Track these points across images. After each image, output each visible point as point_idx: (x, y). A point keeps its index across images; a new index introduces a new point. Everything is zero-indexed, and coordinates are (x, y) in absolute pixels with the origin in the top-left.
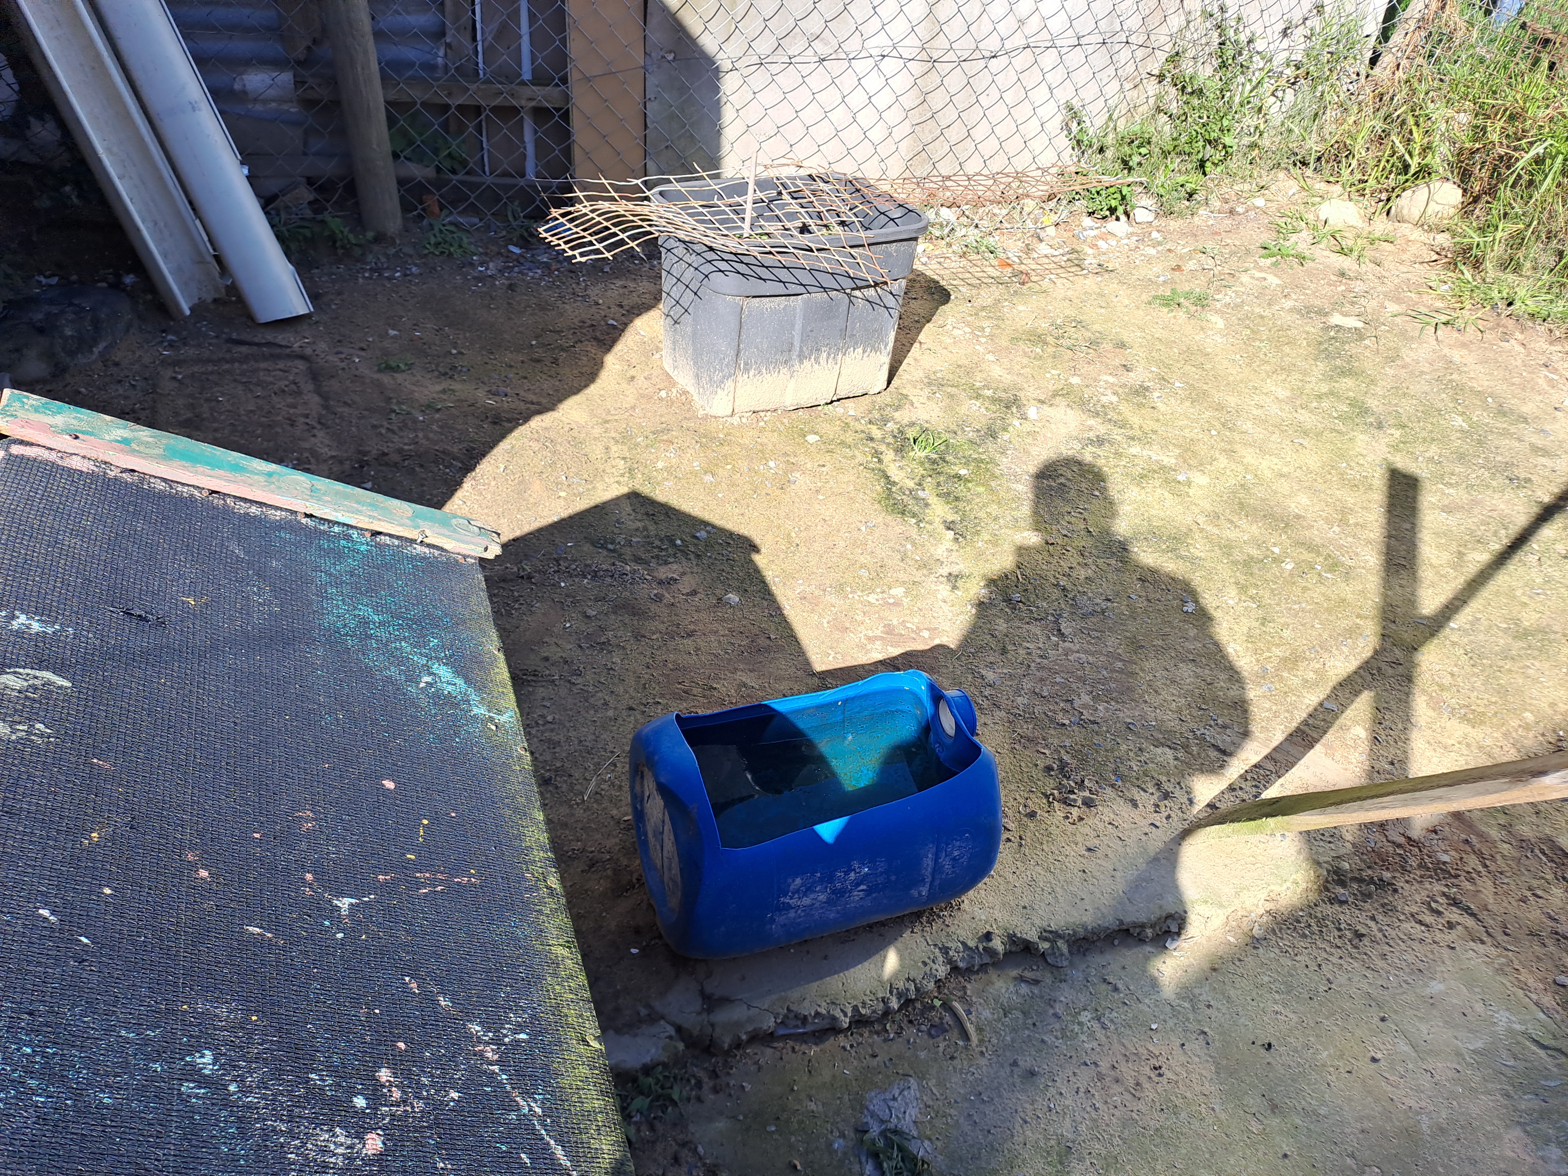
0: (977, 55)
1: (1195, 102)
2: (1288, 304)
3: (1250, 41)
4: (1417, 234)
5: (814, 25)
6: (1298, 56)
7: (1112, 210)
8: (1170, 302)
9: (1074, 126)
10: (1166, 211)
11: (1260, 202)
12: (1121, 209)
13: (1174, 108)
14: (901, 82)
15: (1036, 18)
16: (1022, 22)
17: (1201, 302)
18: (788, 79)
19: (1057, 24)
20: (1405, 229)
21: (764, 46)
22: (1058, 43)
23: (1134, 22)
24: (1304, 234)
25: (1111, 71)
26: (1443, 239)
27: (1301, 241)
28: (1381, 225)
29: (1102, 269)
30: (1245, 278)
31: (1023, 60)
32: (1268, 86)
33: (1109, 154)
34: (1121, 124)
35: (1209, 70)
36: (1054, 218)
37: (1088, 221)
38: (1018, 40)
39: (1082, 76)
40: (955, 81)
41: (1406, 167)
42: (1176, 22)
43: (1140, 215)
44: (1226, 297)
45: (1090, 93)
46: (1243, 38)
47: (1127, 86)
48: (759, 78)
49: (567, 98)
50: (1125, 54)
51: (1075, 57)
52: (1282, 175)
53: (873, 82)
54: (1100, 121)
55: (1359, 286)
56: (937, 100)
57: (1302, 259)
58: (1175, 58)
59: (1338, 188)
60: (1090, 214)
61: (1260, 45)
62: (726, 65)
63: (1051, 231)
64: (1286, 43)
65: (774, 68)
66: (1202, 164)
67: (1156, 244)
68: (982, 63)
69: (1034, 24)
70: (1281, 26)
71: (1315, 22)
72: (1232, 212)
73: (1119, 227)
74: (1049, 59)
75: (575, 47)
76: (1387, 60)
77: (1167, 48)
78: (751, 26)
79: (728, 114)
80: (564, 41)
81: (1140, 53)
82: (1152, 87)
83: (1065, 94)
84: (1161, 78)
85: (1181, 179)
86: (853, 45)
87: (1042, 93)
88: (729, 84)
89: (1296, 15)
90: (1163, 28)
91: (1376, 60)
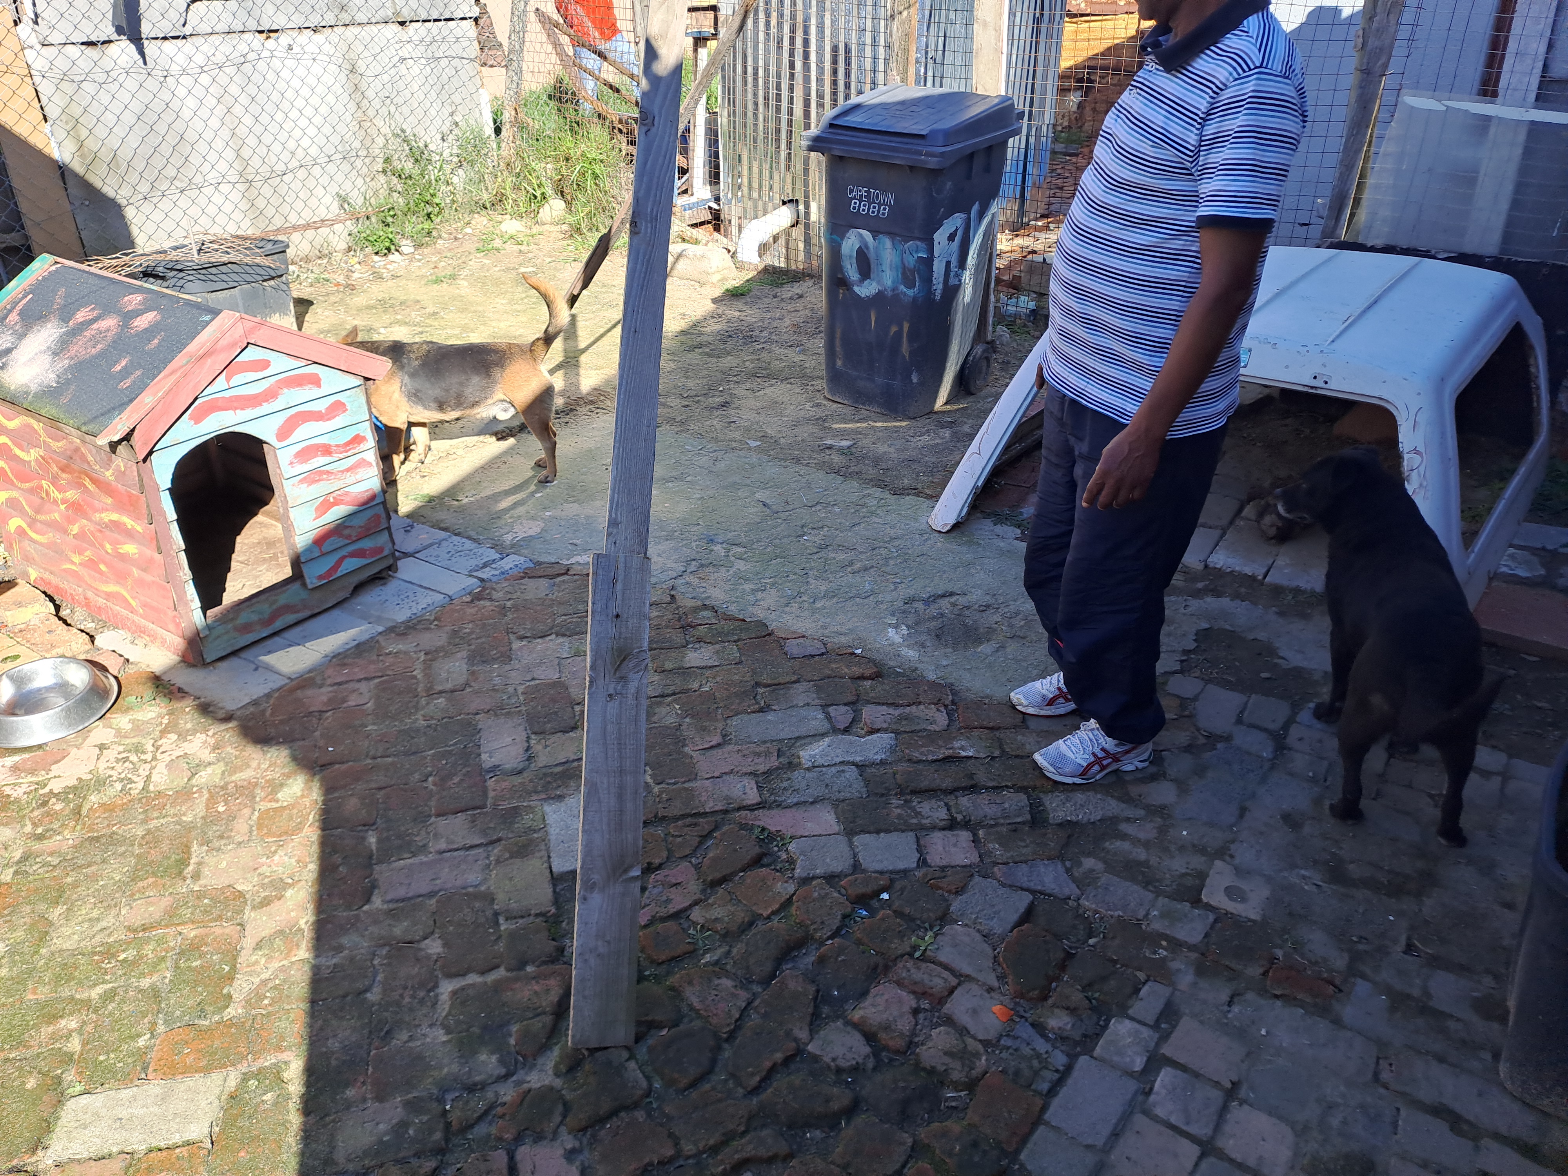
0: (274, 175)
1: (408, 181)
2: (497, 269)
3: (426, 146)
4: (553, 228)
5: (171, 172)
6: (455, 151)
7: (389, 249)
8: (438, 281)
9: (346, 206)
10: (418, 246)
11: (468, 230)
12: (393, 247)
13: (399, 188)
14: (235, 196)
15: (300, 150)
16: (293, 154)
17: (453, 277)
18: (166, 204)
19: (314, 151)
20: (547, 227)
21: (144, 188)
22: (318, 161)
23: (357, 144)
24: (497, 240)
25: (354, 172)
26: (565, 227)
27: (498, 243)
28: (536, 229)
29: (394, 277)
30: (471, 263)
31: (301, 174)
32: (447, 169)
33: (373, 219)
34: (373, 201)
35: (410, 165)
36: (356, 259)
37: (376, 258)
38: (294, 164)
39: (340, 177)
40: (267, 191)
41: (536, 197)
42: (380, 141)
43: (405, 250)
44: (464, 273)
45: (348, 186)
46: (421, 145)
47: (368, 180)
48: (147, 208)
49: (27, 237)
50: (359, 163)
51: (331, 168)
52: (476, 216)
53: (218, 199)
54: (360, 201)
55: (530, 255)
56: (261, 203)
57: (498, 250)
58: (387, 160)
59: (508, 217)
60: (377, 253)
61: (432, 147)
62: (123, 202)
63: (357, 266)
64: (445, 144)
65: (155, 200)
66: (429, 215)
67: (420, 260)
68: (279, 179)
69: (300, 153)
70: (439, 136)
71: (456, 131)
72: (456, 239)
73: (395, 257)
74: (316, 170)
75: (24, 207)
76: (503, 145)
77: (381, 155)
78: (133, 178)
79: (135, 231)
80: (15, 204)
81: (367, 161)
82: (382, 178)
83: (334, 189)
84: (384, 172)
85: (420, 226)
86: (198, 179)
87: (320, 191)
88: (130, 213)
89: (445, 129)
90: (374, 145)
91: (499, 147)
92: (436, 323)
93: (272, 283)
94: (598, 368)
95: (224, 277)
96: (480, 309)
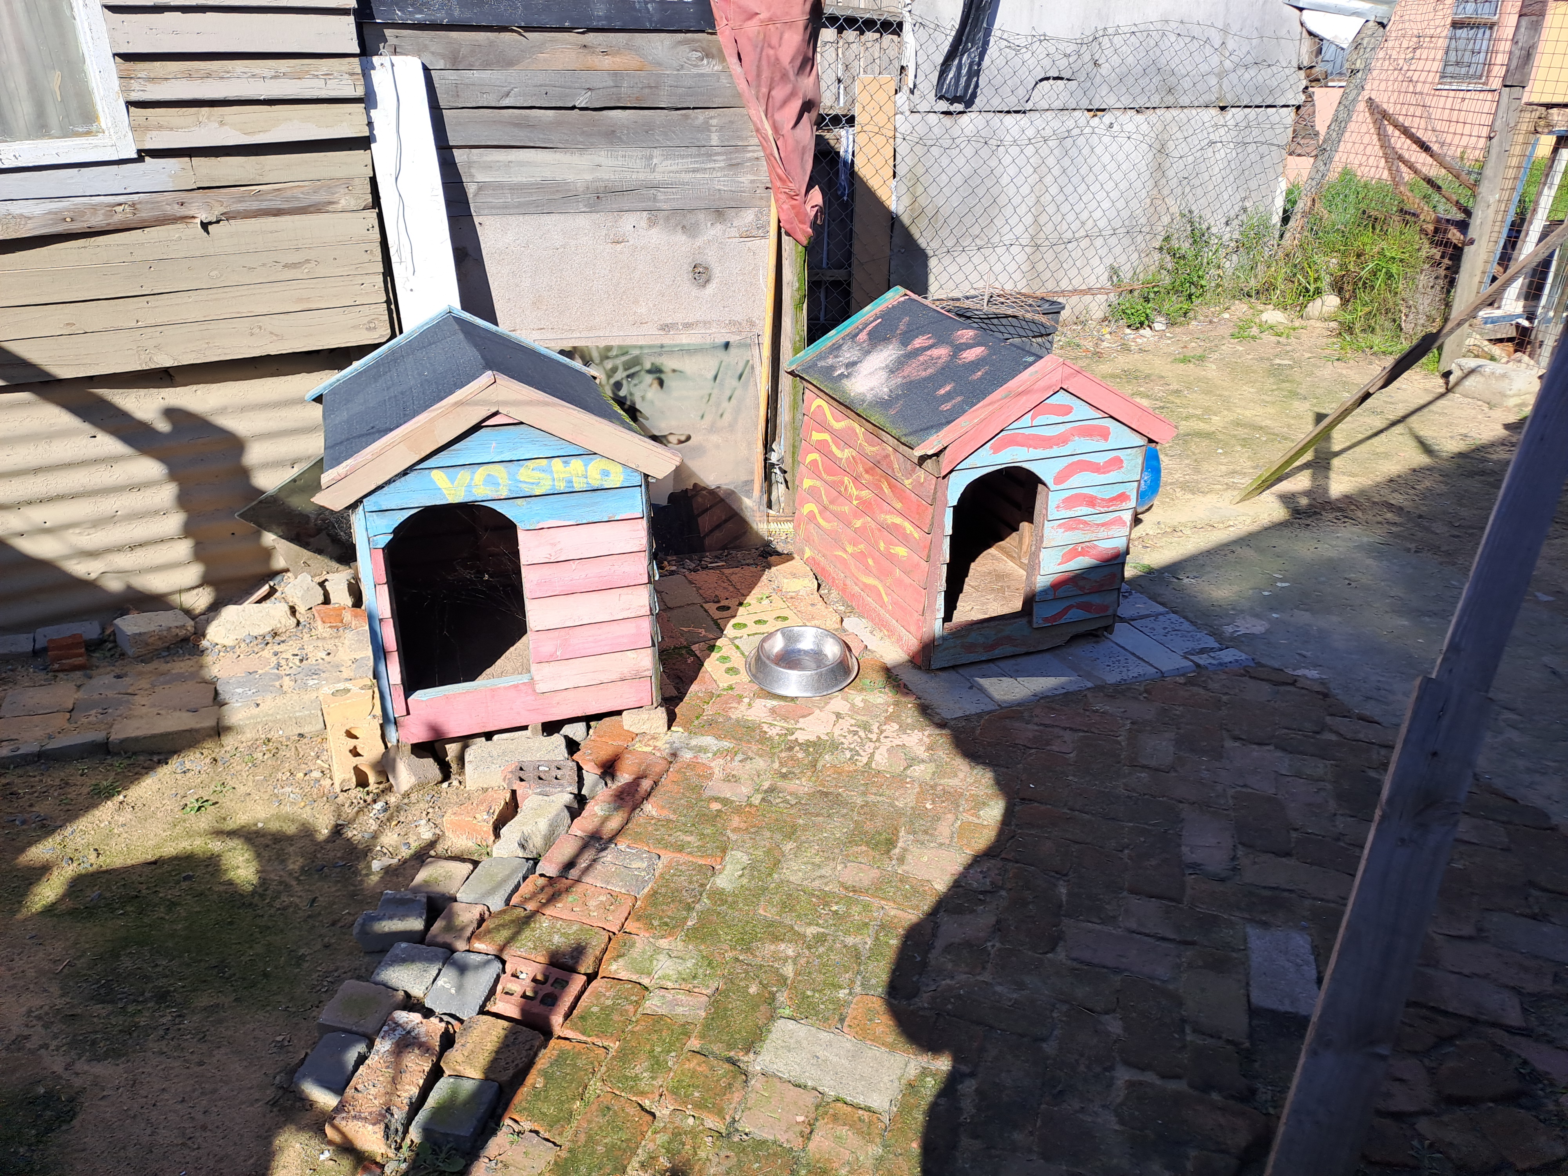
0: (1061, 241)
1: (1182, 262)
2: (1250, 357)
3: (1208, 229)
4: (1319, 324)
5: (976, 230)
6: (1236, 235)
7: (1142, 324)
8: (1185, 360)
9: (1115, 278)
10: (1171, 324)
11: (1226, 316)
12: (1146, 323)
13: (1170, 266)
14: (1021, 258)
15: (1091, 220)
16: (1083, 223)
17: (1202, 358)
18: (962, 259)
19: (1102, 224)
20: (1312, 322)
21: (950, 243)
22: (1103, 233)
23: (1143, 220)
24: (1254, 329)
25: (1133, 247)
26: (1334, 325)
27: (1255, 331)
28: (1297, 323)
29: (1141, 350)
30: (1223, 347)
31: (1085, 243)
32: (1222, 252)
33: (1136, 293)
34: (1141, 276)
35: (1187, 245)
36: (1108, 330)
37: (1128, 331)
38: (1082, 233)
39: (1118, 250)
40: (1049, 256)
41: (1308, 291)
42: (1166, 219)
43: (1158, 326)
44: (1216, 356)
45: (1122, 259)
46: (1204, 227)
47: (1143, 255)
48: (947, 260)
49: (850, 274)
50: (1140, 238)
51: (1113, 241)
52: (1237, 302)
53: (1006, 258)
54: (1130, 275)
55: (1288, 348)
56: (1041, 266)
57: (1254, 338)
58: (1167, 239)
59: (1271, 307)
60: (1129, 326)
61: (1214, 230)
62: (930, 253)
63: (1108, 336)
64: (1228, 229)
65: (955, 254)
66: (1190, 296)
67: (1170, 338)
68: (1063, 246)
69: (1090, 223)
70: (1224, 220)
71: (1243, 217)
72: (1211, 322)
73: (1146, 332)
74: (1099, 242)
75: (856, 248)
76: (1287, 235)
77: (1163, 233)
78: (944, 233)
79: (931, 279)
80: (851, 245)
81: (1148, 237)
82: (1157, 256)
83: (1109, 260)
84: (1161, 249)
85: (1180, 306)
86: (996, 239)
87: (1096, 261)
88: (932, 263)
89: (1232, 214)
90: (1159, 223)
91: (1282, 236)
92: (1178, 401)
93: (1039, 340)
94: (1353, 475)
95: (1002, 329)
96: (1227, 393)
